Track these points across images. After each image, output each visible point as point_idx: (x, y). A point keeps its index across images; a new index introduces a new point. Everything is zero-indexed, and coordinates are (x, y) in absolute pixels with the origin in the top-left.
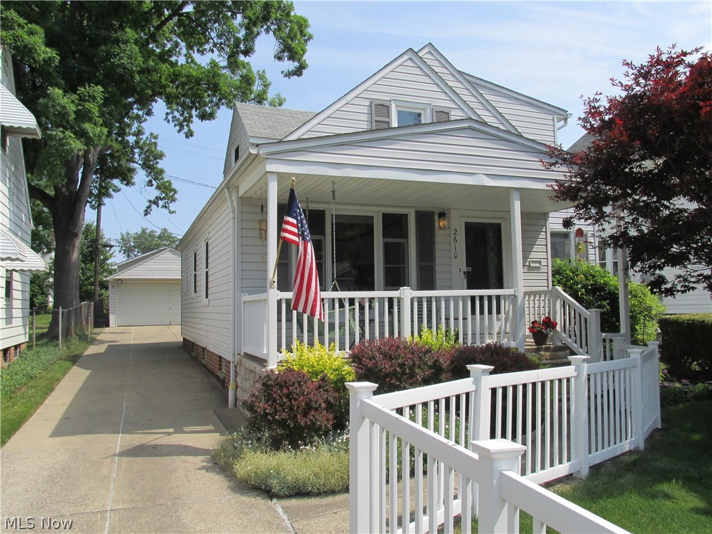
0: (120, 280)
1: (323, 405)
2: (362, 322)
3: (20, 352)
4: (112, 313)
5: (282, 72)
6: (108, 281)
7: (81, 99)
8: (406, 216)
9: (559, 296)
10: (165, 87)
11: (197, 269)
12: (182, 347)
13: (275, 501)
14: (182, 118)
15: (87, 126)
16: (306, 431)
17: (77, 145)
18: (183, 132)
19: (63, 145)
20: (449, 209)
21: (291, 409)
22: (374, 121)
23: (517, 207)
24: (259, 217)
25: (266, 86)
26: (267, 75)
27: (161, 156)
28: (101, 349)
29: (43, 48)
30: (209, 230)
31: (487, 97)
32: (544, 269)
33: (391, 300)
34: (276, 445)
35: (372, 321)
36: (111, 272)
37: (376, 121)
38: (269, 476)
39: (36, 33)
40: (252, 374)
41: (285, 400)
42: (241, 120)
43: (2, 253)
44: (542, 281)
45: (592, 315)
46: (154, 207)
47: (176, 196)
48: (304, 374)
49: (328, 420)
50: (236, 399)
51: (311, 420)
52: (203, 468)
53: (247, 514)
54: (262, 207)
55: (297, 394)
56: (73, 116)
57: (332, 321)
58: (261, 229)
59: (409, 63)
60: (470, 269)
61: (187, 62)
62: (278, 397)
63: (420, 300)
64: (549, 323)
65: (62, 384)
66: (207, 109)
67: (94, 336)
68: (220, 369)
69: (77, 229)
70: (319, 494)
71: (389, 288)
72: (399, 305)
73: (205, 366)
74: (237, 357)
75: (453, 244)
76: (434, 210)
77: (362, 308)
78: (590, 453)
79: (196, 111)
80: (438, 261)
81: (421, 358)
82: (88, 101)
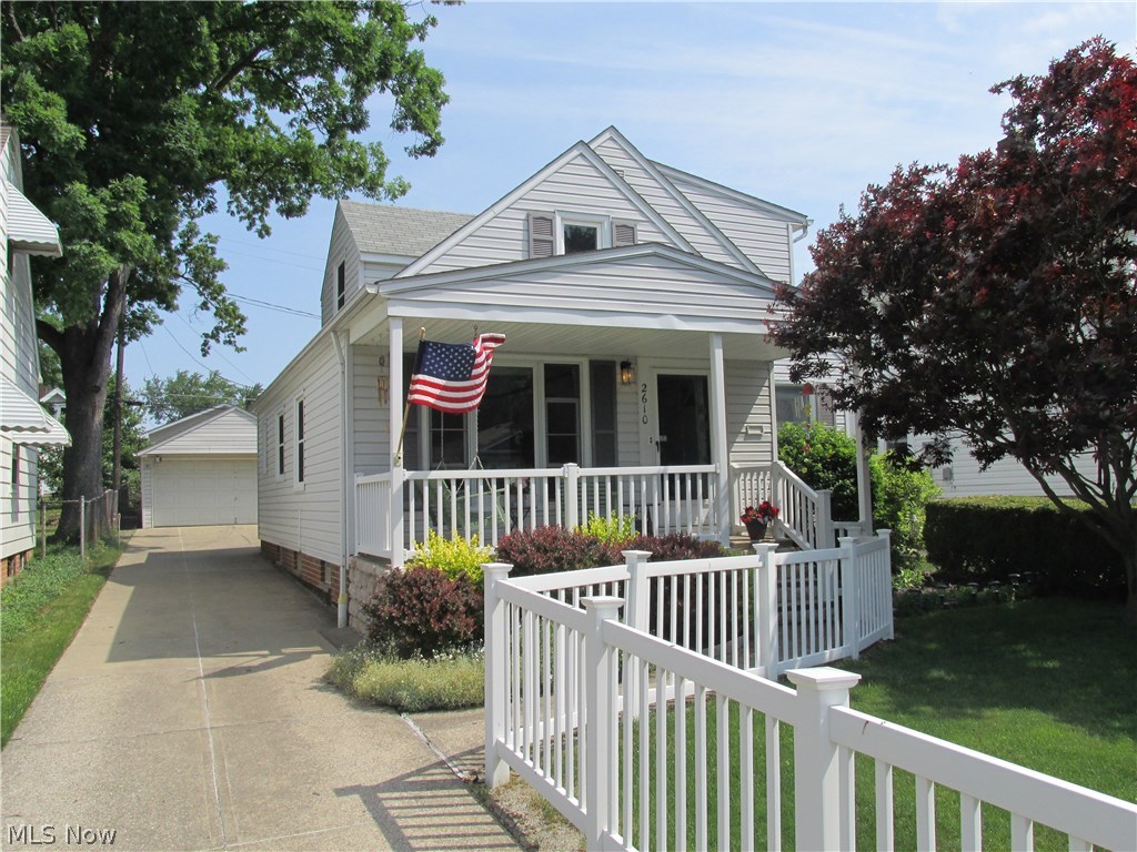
0: (157, 456)
1: (462, 608)
2: (514, 509)
3: (25, 563)
4: (147, 507)
5: (406, 149)
6: (139, 458)
7: (117, 197)
8: (576, 368)
9: (782, 474)
10: (230, 167)
11: (285, 439)
12: (261, 554)
13: (404, 715)
14: (251, 208)
15: (124, 236)
16: (441, 638)
17: (108, 262)
18: (254, 229)
19: (90, 264)
20: (636, 357)
21: (422, 612)
22: (531, 240)
23: (718, 356)
24: (377, 371)
25: (382, 165)
26: (384, 148)
27: (221, 266)
28: (141, 558)
29: (65, 124)
30: (305, 385)
31: (690, 197)
32: (766, 438)
33: (551, 481)
34: (405, 653)
35: (527, 509)
36: (140, 444)
37: (535, 240)
38: (399, 686)
39: (54, 105)
40: (371, 579)
41: (415, 602)
42: (347, 226)
43: (3, 421)
44: (764, 452)
45: (820, 498)
46: (212, 342)
47: (245, 326)
48: (438, 572)
49: (467, 625)
50: (348, 615)
51: (447, 625)
52: (316, 688)
53: (372, 727)
54: (382, 358)
55: (430, 595)
56: (104, 221)
57: (474, 510)
58: (380, 389)
59: (580, 161)
60: (665, 439)
61: (258, 124)
62: (406, 599)
63: (590, 480)
64: (768, 510)
65: (99, 602)
66: (294, 199)
67: (125, 541)
68: (323, 580)
69: (99, 381)
70: (456, 708)
71: (553, 464)
72: (562, 488)
73: (299, 579)
74: (349, 560)
75: (641, 404)
76: (615, 359)
77: (514, 490)
78: (781, 659)
79: (277, 202)
80: (620, 428)
81: (583, 550)
82: (124, 199)
